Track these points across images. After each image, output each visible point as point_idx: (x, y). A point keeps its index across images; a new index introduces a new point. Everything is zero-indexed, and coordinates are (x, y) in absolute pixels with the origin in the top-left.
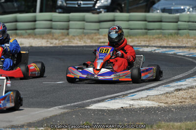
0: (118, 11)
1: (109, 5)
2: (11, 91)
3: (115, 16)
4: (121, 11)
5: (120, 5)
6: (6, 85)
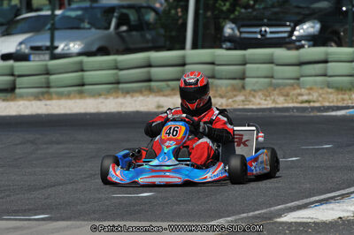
0: (333, 44)
1: (316, 33)
2: (263, 148)
3: (327, 54)
4: (339, 45)
5: (336, 33)
6: (257, 139)
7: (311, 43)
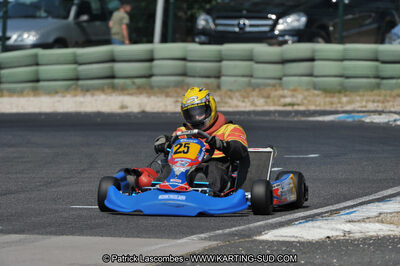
0: (320, 40)
1: (302, 27)
3: (314, 51)
4: (328, 40)
5: (325, 28)
7: (296, 38)
